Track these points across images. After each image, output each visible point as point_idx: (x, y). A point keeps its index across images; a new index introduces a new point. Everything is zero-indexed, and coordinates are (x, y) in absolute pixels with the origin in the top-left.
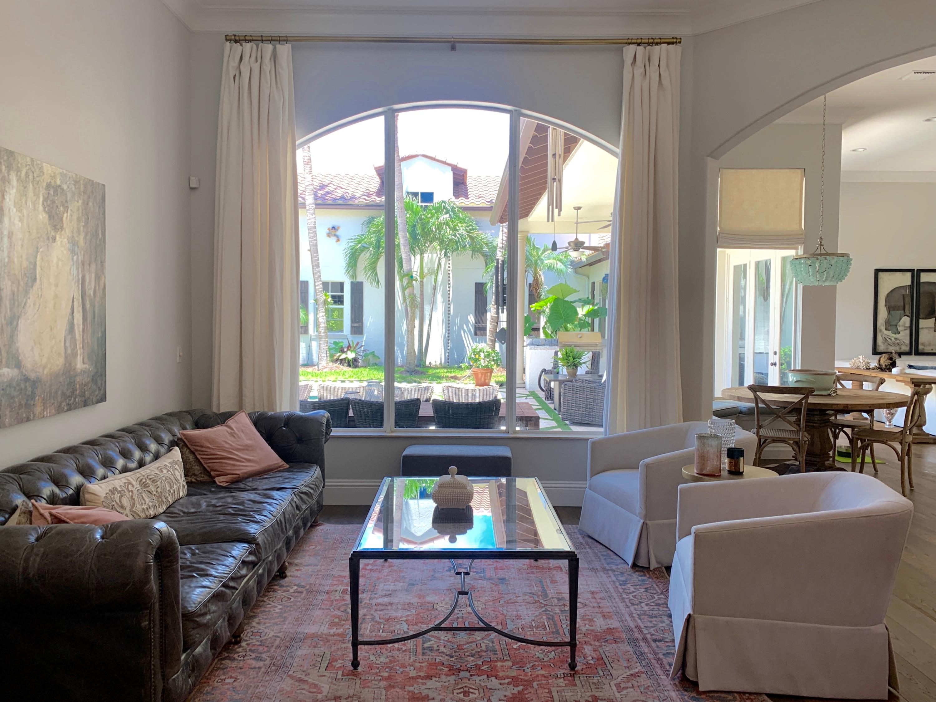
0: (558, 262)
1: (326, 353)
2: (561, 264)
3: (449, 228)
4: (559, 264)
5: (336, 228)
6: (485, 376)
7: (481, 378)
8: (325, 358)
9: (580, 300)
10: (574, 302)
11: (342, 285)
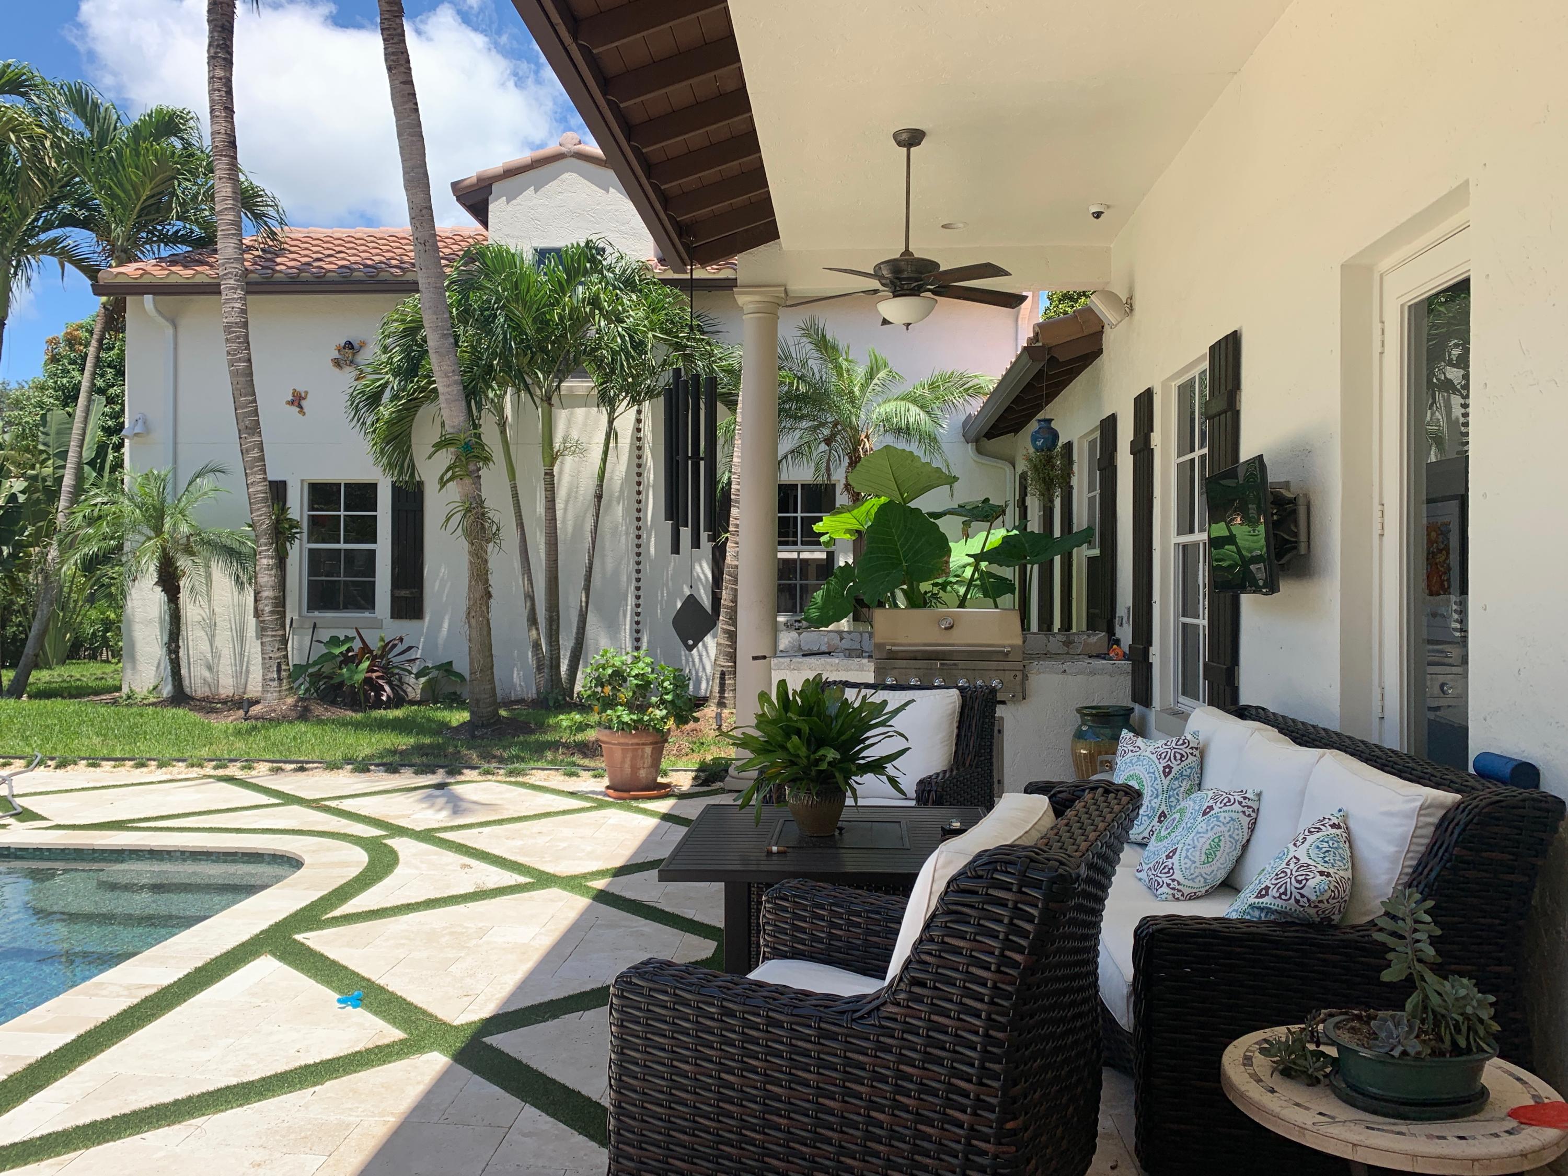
0: (911, 406)
1: (279, 670)
2: (918, 410)
3: (601, 314)
4: (914, 409)
5: (356, 345)
6: (634, 758)
7: (623, 762)
8: (276, 683)
9: (960, 510)
10: (938, 515)
11: (372, 488)
